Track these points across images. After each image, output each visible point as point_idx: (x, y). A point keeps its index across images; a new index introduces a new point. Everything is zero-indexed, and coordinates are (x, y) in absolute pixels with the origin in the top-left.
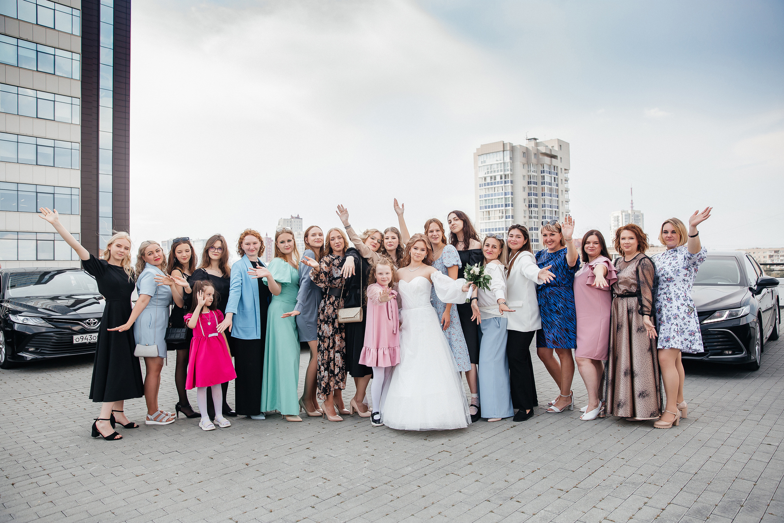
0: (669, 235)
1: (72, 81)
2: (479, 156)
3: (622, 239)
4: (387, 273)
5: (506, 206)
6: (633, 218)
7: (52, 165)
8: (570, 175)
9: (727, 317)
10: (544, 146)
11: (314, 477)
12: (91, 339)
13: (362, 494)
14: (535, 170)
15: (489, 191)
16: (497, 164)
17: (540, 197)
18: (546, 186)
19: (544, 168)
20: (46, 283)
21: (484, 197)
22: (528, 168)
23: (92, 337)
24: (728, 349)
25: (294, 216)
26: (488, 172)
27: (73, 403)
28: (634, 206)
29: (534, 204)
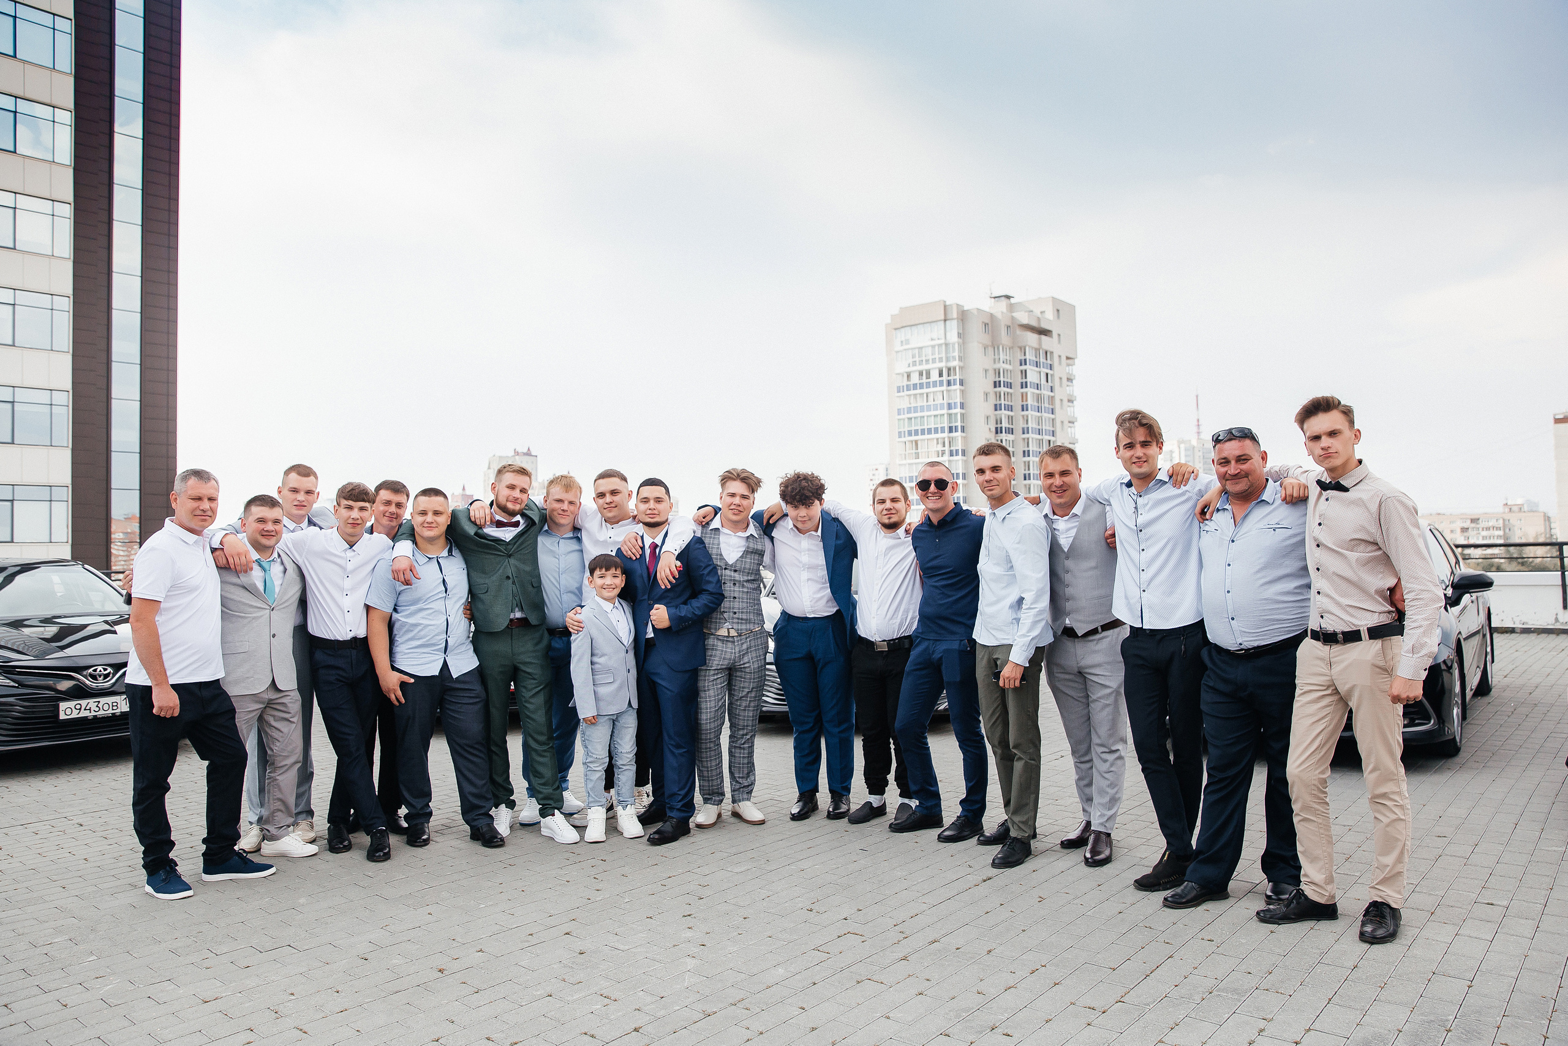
1: (54, 166)
2: (896, 329)
5: (951, 430)
6: (1201, 454)
7: (10, 343)
8: (1077, 370)
10: (1026, 311)
11: (584, 994)
12: (97, 709)
14: (1008, 358)
15: (916, 401)
16: (933, 347)
17: (1018, 413)
18: (1030, 390)
19: (1025, 355)
21: (906, 412)
22: (995, 355)
23: (100, 705)
25: (520, 450)
26: (914, 363)
27: (59, 847)
28: (1202, 432)
29: (1005, 428)
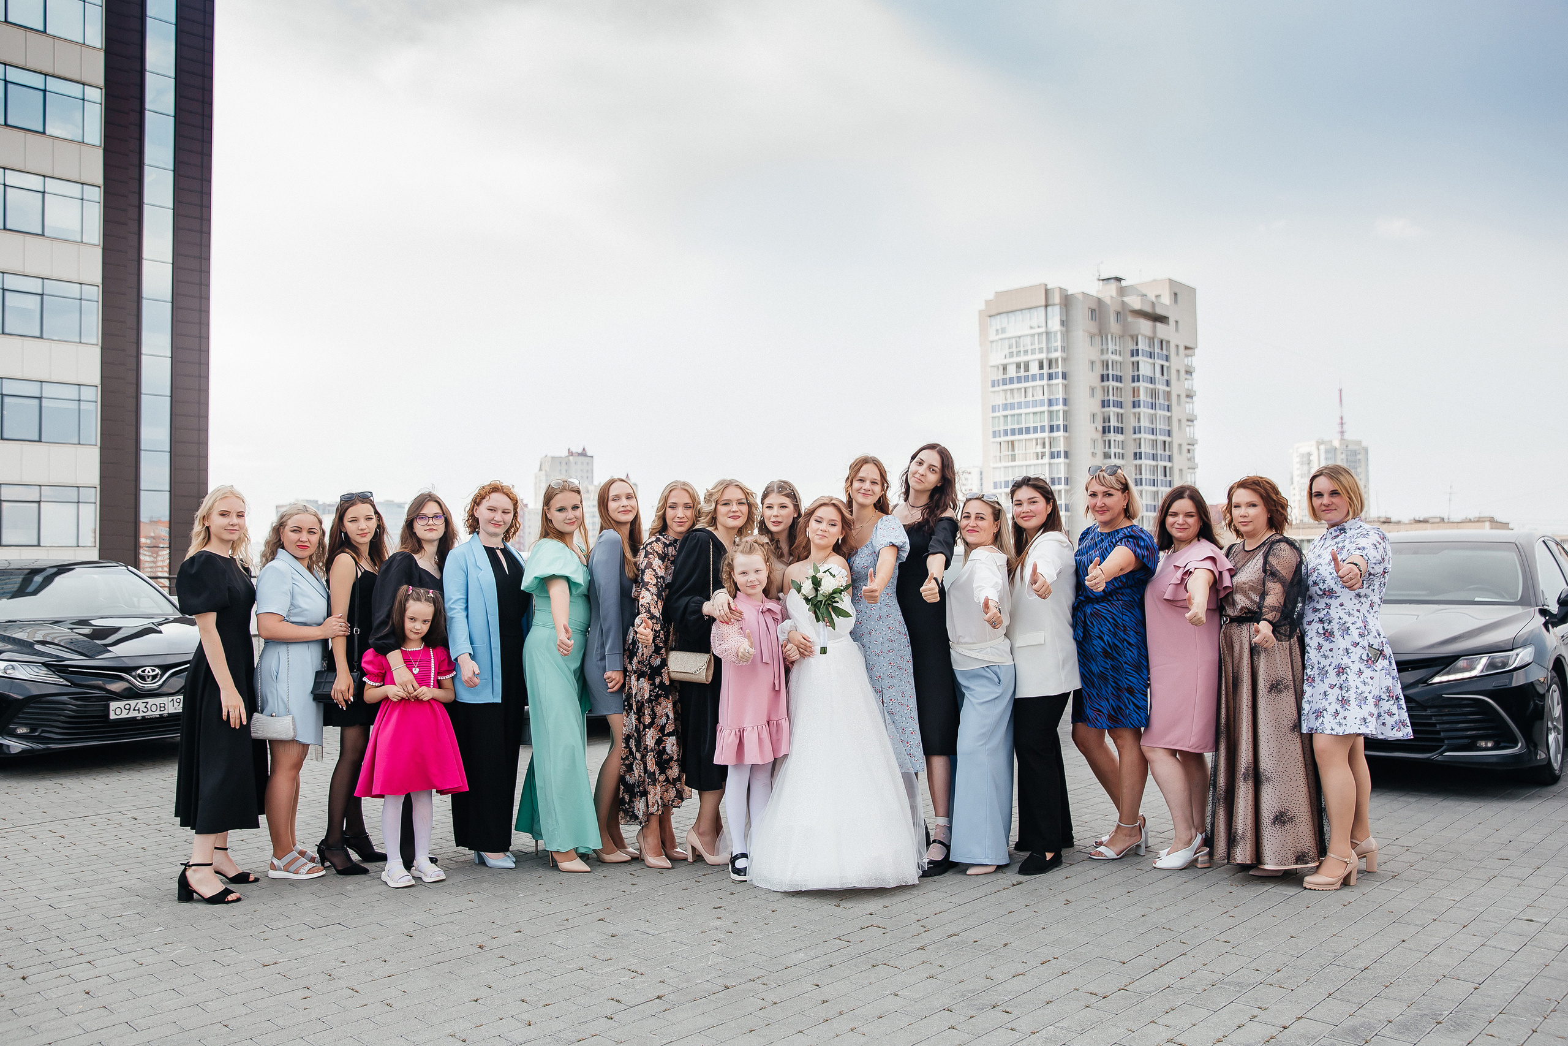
0: (1326, 500)
1: (83, 147)
2: (990, 316)
3: (1235, 507)
4: (757, 571)
5: (1052, 428)
6: (1344, 456)
7: (38, 335)
8: (1196, 361)
9: (1483, 670)
10: (1138, 295)
11: (613, 968)
12: (145, 710)
13: (705, 997)
14: (1118, 348)
15: (1013, 397)
16: (1033, 335)
17: (1128, 410)
18: (1143, 385)
19: (1137, 344)
20: (35, 592)
21: (1001, 409)
22: (1102, 345)
23: (148, 706)
24: (1486, 738)
25: (574, 450)
26: (1011, 355)
27: (117, 837)
28: (1345, 432)
29: (1114, 427)
